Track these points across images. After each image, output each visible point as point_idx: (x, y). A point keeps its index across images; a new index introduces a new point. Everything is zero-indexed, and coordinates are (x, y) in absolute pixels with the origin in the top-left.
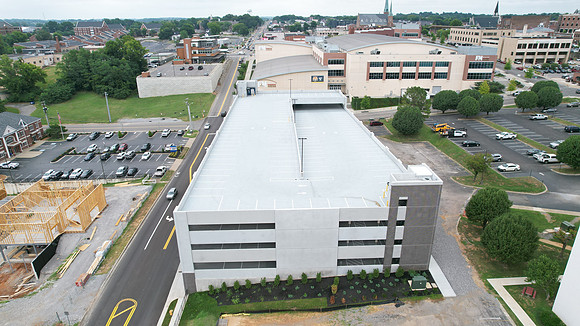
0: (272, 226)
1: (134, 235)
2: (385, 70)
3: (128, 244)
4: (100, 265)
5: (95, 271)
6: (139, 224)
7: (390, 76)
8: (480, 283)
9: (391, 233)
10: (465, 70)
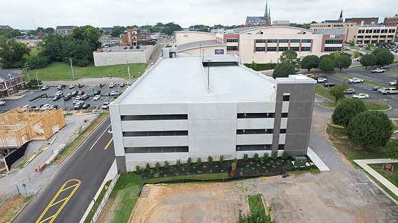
0: (185, 117)
1: (83, 141)
2: (266, 45)
3: (78, 147)
4: (56, 159)
5: (52, 162)
6: (88, 135)
7: (270, 49)
8: (348, 163)
9: (277, 123)
10: (323, 45)
